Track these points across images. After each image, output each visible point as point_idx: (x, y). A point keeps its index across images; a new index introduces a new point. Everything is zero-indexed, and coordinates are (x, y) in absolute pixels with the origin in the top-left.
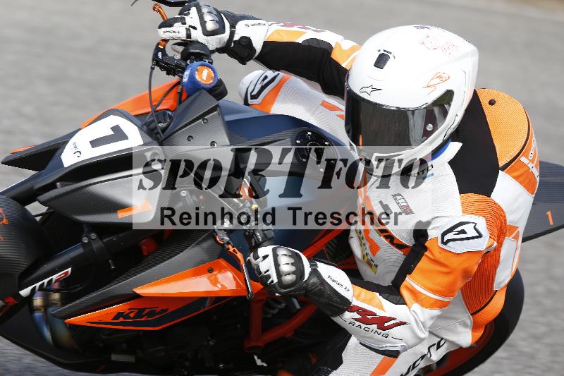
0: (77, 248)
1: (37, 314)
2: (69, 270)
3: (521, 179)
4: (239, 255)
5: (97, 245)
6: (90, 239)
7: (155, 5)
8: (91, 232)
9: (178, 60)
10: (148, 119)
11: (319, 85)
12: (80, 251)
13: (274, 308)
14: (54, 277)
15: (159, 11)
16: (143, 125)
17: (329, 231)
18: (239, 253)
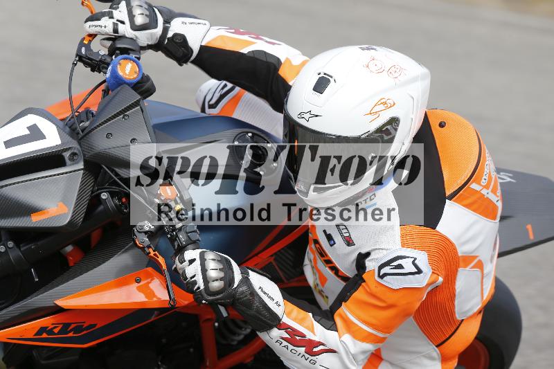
3: (475, 206)
4: (161, 260)
5: (15, 254)
6: (7, 247)
8: (9, 239)
9: (103, 56)
15: (88, 6)
18: (160, 257)
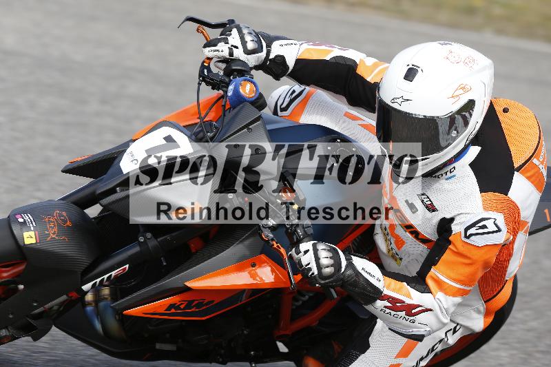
0: (134, 247)
1: (89, 309)
2: (127, 266)
3: (533, 179)
4: (282, 250)
5: (153, 243)
6: (145, 238)
7: (199, 27)
8: (146, 231)
9: (222, 76)
10: (196, 129)
11: (344, 97)
12: (137, 249)
13: (297, 301)
14: (113, 273)
15: (202, 32)
16: (191, 135)
17: (359, 226)
18: (282, 248)
